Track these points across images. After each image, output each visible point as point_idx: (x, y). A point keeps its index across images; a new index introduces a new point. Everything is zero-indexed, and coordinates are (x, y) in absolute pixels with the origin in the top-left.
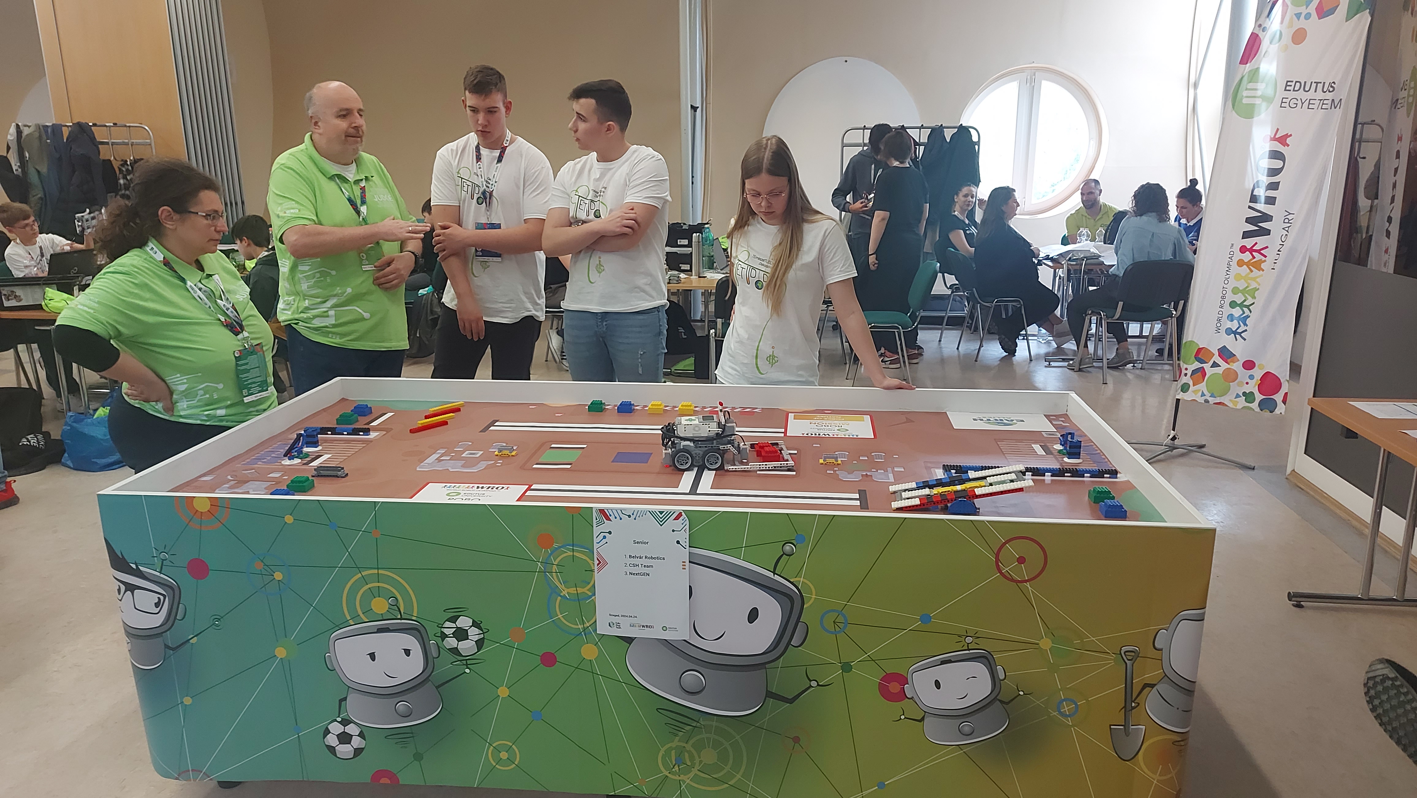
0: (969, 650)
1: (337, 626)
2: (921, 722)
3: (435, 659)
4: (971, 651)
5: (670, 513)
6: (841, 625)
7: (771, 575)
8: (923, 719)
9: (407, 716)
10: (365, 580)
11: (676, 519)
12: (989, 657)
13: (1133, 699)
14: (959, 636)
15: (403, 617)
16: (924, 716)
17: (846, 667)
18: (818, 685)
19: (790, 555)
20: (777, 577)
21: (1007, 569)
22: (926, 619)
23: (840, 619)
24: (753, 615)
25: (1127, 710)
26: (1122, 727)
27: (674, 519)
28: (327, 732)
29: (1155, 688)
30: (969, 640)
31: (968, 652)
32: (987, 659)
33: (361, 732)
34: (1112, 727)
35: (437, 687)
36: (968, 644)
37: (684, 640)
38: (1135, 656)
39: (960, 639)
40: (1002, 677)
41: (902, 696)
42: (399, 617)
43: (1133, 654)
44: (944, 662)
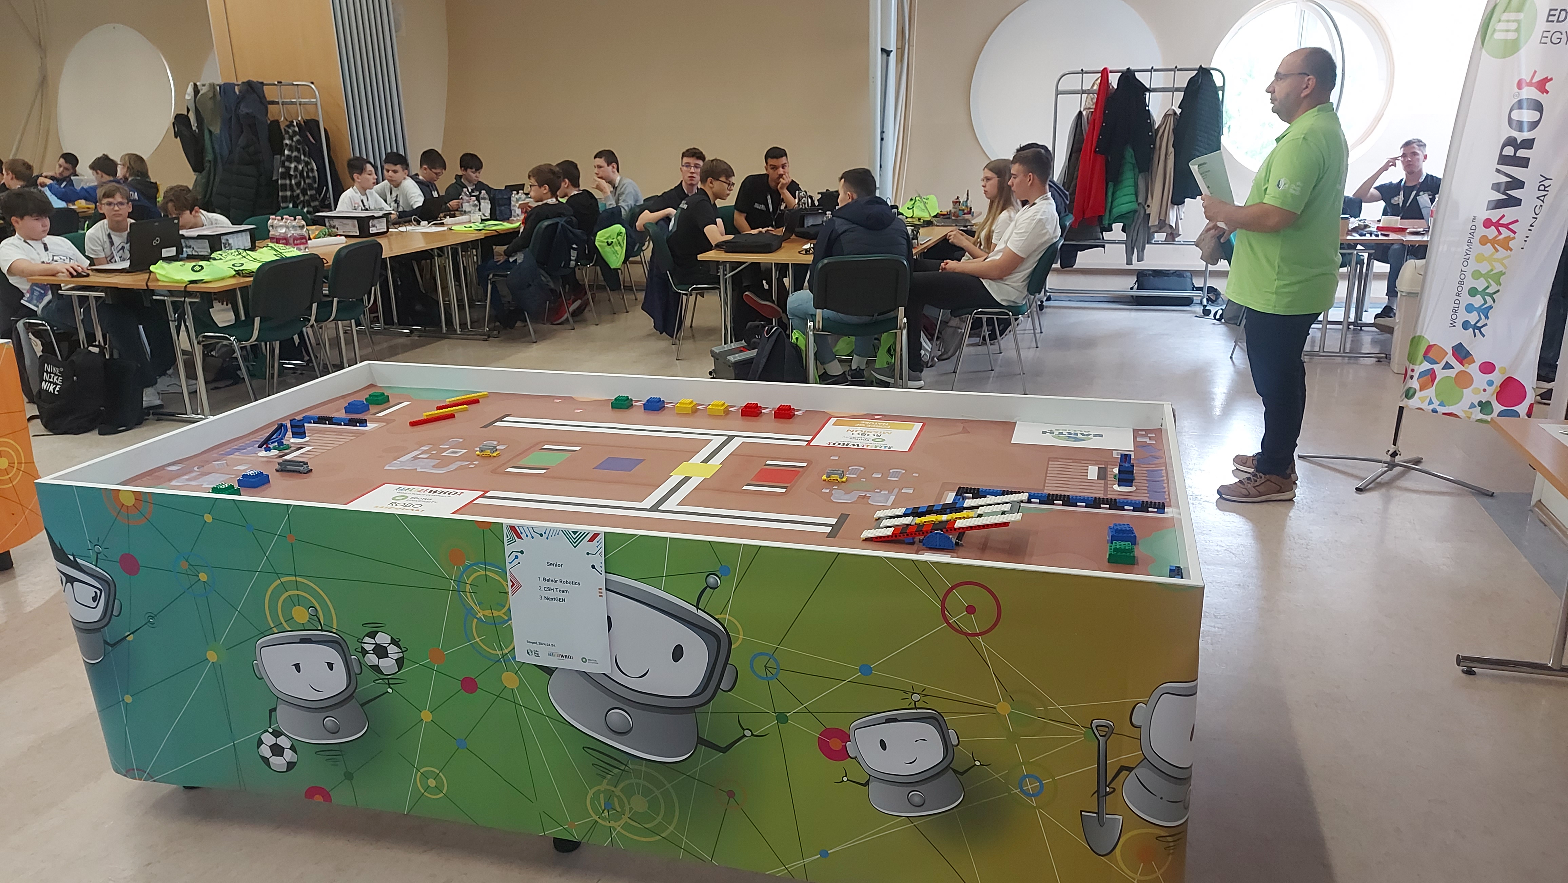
0: (917, 709)
1: (262, 633)
2: (865, 786)
3: (357, 676)
4: (919, 711)
5: (583, 535)
6: (774, 671)
7: (694, 609)
8: (867, 784)
9: (335, 732)
10: (284, 587)
11: (591, 540)
12: (939, 718)
13: (1108, 783)
14: (905, 692)
15: (323, 629)
16: (869, 780)
17: (782, 718)
18: (752, 735)
19: (714, 589)
20: (700, 613)
21: (954, 619)
22: (866, 670)
23: (772, 663)
24: (678, 653)
25: (1100, 796)
26: (1095, 815)
27: (589, 541)
28: (260, 742)
29: (1133, 772)
30: (916, 697)
31: (915, 711)
32: (936, 721)
33: (292, 746)
34: (1083, 813)
35: (362, 705)
36: (915, 702)
37: (604, 674)
38: (1109, 732)
39: (906, 696)
40: (955, 742)
41: (843, 754)
42: (320, 628)
43: (1107, 729)
44: (889, 720)
